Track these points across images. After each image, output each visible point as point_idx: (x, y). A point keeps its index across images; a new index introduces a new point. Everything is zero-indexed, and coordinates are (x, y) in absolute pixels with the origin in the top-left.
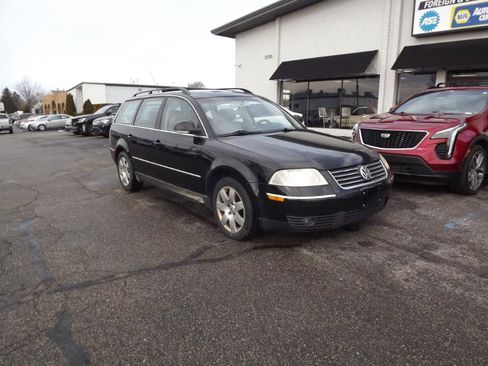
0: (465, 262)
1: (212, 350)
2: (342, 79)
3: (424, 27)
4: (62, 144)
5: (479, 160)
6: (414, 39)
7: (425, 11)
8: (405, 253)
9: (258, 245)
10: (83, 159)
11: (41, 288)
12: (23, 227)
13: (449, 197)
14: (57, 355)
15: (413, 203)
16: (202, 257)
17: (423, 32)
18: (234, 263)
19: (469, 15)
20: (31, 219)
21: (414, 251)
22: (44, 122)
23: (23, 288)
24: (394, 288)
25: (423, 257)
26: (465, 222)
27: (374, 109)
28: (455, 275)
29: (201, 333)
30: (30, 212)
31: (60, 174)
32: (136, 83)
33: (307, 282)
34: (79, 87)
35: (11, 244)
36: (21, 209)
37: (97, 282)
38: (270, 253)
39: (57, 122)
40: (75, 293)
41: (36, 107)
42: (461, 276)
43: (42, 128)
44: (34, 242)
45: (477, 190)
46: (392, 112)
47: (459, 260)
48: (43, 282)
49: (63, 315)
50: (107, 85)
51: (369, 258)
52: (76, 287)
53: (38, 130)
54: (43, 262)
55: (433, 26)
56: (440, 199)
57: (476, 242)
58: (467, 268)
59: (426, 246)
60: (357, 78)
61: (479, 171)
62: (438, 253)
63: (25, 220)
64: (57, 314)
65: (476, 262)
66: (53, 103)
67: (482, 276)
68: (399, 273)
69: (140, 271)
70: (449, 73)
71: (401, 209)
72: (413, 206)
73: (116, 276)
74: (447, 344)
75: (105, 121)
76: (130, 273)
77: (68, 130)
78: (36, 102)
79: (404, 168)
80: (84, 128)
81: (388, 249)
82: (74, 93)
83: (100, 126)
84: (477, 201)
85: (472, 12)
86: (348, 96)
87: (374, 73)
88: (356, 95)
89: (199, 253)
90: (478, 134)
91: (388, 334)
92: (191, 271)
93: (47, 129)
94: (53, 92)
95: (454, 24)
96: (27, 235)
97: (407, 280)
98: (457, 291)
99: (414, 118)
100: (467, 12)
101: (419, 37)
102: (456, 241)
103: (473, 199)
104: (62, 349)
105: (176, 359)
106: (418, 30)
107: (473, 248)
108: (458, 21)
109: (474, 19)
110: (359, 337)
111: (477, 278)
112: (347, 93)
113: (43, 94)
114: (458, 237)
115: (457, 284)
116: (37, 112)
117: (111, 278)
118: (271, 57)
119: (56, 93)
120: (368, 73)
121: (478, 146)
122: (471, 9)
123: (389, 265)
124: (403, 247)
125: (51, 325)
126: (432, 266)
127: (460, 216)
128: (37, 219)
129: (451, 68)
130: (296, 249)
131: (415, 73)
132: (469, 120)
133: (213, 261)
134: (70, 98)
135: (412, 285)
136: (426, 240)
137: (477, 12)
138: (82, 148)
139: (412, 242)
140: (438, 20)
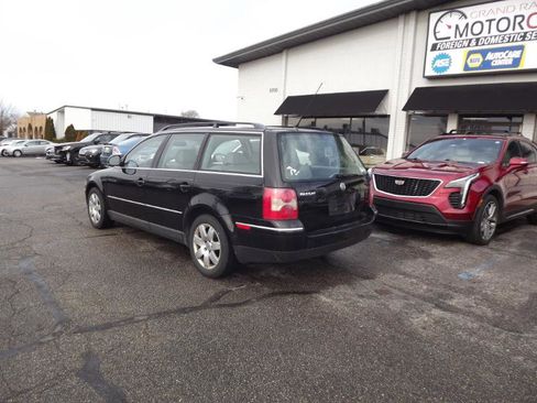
0: (479, 312)
1: (244, 391)
2: (351, 117)
3: (436, 69)
4: (45, 174)
5: (492, 211)
6: (425, 80)
7: (436, 53)
8: (421, 302)
9: (276, 290)
10: (73, 192)
11: (59, 328)
12: (24, 264)
13: (462, 246)
14: (91, 394)
15: (427, 252)
16: (222, 302)
17: (435, 74)
18: (254, 308)
19: (481, 60)
20: (32, 257)
21: (430, 300)
22: (20, 147)
23: (40, 328)
24: (412, 335)
25: (438, 306)
26: (479, 273)
27: (383, 150)
28: (469, 324)
29: (231, 374)
30: (28, 249)
31: (52, 208)
32: (125, 110)
33: (329, 328)
34: (61, 111)
35: (15, 283)
36: (17, 245)
37: (117, 324)
38: (289, 299)
39: (34, 148)
40: (97, 335)
41: (9, 129)
42: (475, 325)
43: (18, 154)
44: (40, 281)
45: (490, 240)
46: (405, 157)
47: (473, 309)
48: (60, 322)
49: (88, 355)
50: (93, 109)
51: (386, 307)
52: (97, 328)
53: (14, 156)
54: (55, 303)
55: (445, 68)
56: (452, 248)
57: (489, 293)
58: (480, 318)
59: (441, 296)
60: (365, 117)
61: (491, 221)
62: (453, 303)
63: (24, 257)
64: (82, 355)
65: (489, 313)
66: (30, 127)
67: (495, 326)
68: (417, 321)
69: (160, 314)
70: (461, 117)
71: (415, 257)
72: (427, 255)
73: (136, 318)
74: (464, 388)
75: (93, 150)
76: (150, 317)
77: (49, 158)
78: (9, 124)
79: (418, 215)
80: (68, 156)
81: (405, 298)
82: (54, 117)
83: (87, 156)
84: (489, 251)
85: (484, 56)
86: (353, 133)
87: (384, 113)
88: (362, 131)
89: (217, 298)
90: (491, 184)
91: (410, 378)
92: (212, 315)
93: (24, 155)
94: (29, 113)
95: (466, 67)
96: (30, 273)
97: (424, 328)
98: (472, 340)
99: (425, 165)
100: (479, 56)
101: (431, 78)
102: (469, 292)
103: (484, 250)
104: (95, 388)
105: (210, 398)
106: (430, 72)
107: (486, 298)
108: (471, 65)
109: (487, 64)
110: (382, 381)
111: (491, 328)
112: (352, 129)
113: (17, 116)
114: (473, 288)
115: (472, 332)
116: (10, 135)
117: (130, 320)
118: (276, 90)
119: (34, 114)
120: (378, 112)
121: (490, 196)
122: (484, 53)
123: (407, 313)
124: (419, 296)
125: (79, 365)
126: (448, 315)
127: (473, 266)
128: (37, 257)
129: (463, 112)
130: (314, 295)
131: (426, 115)
132: (482, 170)
133: (233, 306)
134: (49, 122)
135: (430, 333)
136: (441, 290)
137: (490, 56)
138: (68, 179)
139: (428, 290)
140: (450, 62)
